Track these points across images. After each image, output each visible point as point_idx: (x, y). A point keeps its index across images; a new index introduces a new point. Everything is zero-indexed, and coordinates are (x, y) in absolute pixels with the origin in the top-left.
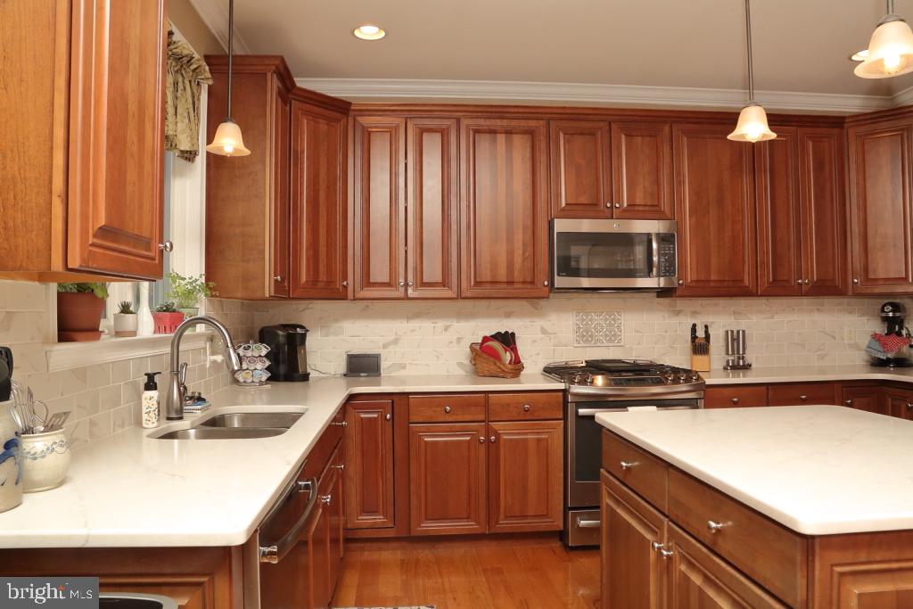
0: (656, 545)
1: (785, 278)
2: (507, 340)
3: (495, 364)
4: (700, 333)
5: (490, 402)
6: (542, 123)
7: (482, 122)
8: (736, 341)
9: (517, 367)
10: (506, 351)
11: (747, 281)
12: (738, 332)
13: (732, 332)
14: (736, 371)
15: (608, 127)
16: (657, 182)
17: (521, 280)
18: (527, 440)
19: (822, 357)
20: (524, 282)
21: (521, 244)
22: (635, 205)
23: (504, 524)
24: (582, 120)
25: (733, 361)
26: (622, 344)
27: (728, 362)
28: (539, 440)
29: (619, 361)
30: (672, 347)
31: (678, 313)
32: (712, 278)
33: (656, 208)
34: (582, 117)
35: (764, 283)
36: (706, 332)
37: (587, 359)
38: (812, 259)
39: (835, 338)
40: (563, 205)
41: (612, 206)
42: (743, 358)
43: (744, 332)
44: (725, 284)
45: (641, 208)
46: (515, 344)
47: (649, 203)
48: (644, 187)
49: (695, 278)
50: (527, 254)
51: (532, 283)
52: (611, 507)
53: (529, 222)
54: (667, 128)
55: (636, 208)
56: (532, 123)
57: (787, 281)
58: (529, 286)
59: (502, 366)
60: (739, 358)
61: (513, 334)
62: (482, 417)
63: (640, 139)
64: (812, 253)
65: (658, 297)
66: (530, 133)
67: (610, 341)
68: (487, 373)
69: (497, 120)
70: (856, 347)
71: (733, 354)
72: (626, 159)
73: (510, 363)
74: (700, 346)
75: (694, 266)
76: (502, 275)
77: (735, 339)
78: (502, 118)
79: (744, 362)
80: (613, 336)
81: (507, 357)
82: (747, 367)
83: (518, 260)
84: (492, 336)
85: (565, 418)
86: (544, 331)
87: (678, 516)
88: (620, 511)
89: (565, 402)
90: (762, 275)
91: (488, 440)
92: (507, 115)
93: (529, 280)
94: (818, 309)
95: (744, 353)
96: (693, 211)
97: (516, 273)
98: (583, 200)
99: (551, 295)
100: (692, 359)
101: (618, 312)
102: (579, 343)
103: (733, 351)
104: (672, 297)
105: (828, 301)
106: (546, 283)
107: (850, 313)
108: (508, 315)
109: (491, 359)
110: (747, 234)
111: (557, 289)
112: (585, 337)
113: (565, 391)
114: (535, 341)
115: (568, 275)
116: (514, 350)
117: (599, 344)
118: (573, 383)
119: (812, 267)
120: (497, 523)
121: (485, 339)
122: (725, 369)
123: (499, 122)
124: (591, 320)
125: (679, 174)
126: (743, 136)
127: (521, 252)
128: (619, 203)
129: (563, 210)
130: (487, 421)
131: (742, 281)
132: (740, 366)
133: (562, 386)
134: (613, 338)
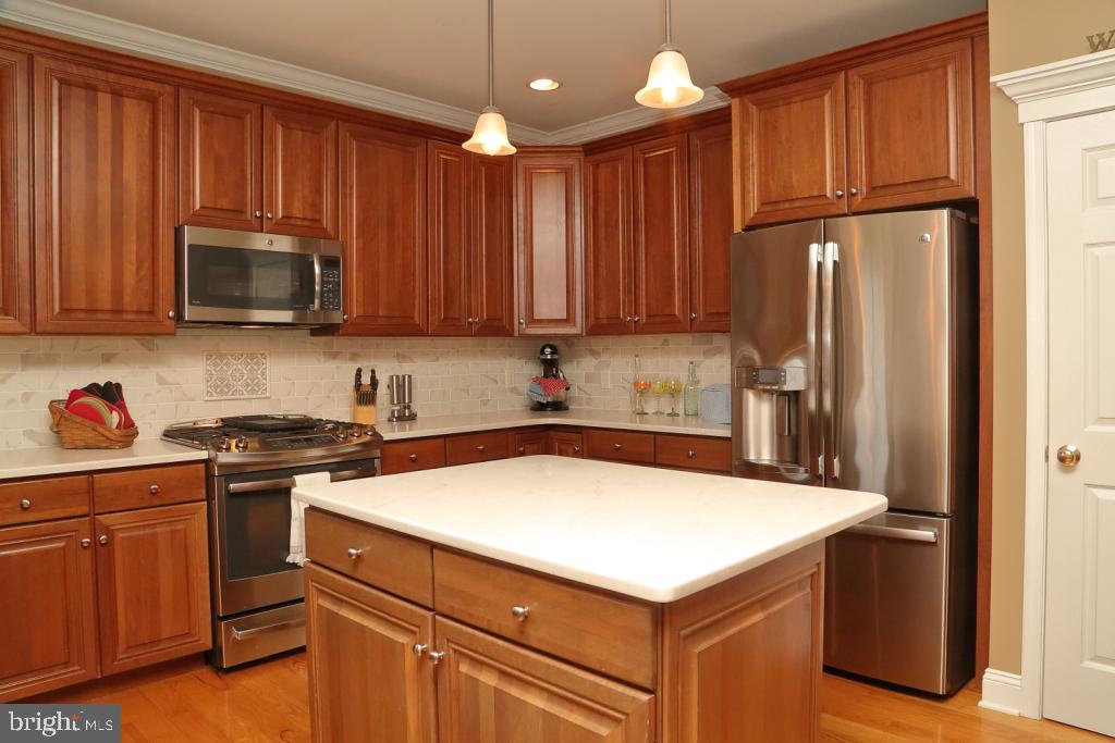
0: (419, 647)
1: (457, 316)
2: (111, 394)
3: (94, 430)
4: (366, 380)
5: (96, 486)
6: (168, 89)
7: (73, 69)
8: (402, 387)
9: (128, 432)
10: (111, 410)
11: (418, 318)
12: (404, 377)
13: (398, 377)
14: (403, 423)
15: (259, 111)
16: (318, 190)
17: (135, 309)
18: (155, 534)
19: (485, 403)
20: (139, 312)
21: (133, 257)
22: (291, 217)
23: (125, 660)
24: (223, 95)
25: (399, 411)
26: (268, 395)
27: (393, 412)
28: (173, 532)
29: (266, 417)
30: (328, 397)
31: (334, 356)
32: (381, 314)
33: (316, 224)
34: (225, 91)
35: (434, 320)
36: (373, 378)
37: (223, 416)
38: (482, 295)
39: (496, 381)
40: (198, 207)
41: (262, 217)
42: (409, 407)
43: (410, 377)
44: (395, 321)
45: (299, 222)
46: (122, 399)
47: (309, 217)
48: (304, 197)
49: (361, 313)
50: (143, 272)
51: (151, 313)
52: (328, 610)
53: (147, 227)
54: (332, 126)
55: (293, 221)
56: (152, 86)
57: (459, 319)
58: (145, 317)
59: (107, 433)
60: (405, 408)
61: (118, 386)
62: (84, 509)
63: (300, 133)
64: (482, 288)
65: (312, 335)
66: (151, 100)
67: (253, 391)
68: (79, 443)
69: (100, 72)
70: (515, 391)
71: (399, 403)
72: (283, 157)
73: (117, 428)
74: (365, 396)
75: (361, 299)
76: (105, 300)
77: (401, 387)
78: (107, 70)
79: (410, 412)
80: (226, 386)
81: (114, 418)
82: (413, 417)
83: (129, 279)
84: (83, 389)
85: (209, 499)
86: (161, 381)
87: (453, 608)
88: (344, 612)
89: (209, 476)
90: (434, 312)
91: (95, 543)
92: (114, 67)
93: (146, 308)
94: (481, 351)
95: (410, 401)
96: (362, 232)
97: (127, 299)
98: (224, 204)
99: (179, 332)
100: (355, 410)
101: (262, 355)
102: (212, 395)
103: (398, 399)
104: (333, 335)
105: (491, 341)
106: (171, 314)
107: (511, 356)
108: (107, 359)
109: (88, 423)
110: (419, 263)
111: (187, 322)
112: (219, 388)
113: (207, 462)
114: (147, 395)
115: (203, 304)
116: (122, 408)
117: (238, 397)
118: (219, 449)
119: (482, 303)
120: (114, 660)
121: (75, 394)
122: (390, 420)
123: (101, 75)
124: (226, 364)
125: (344, 184)
126: (480, 146)
127: (134, 268)
128: (271, 212)
129: (196, 214)
130: (91, 515)
131: (413, 318)
132: (405, 416)
133: (204, 455)
134: (256, 387)
